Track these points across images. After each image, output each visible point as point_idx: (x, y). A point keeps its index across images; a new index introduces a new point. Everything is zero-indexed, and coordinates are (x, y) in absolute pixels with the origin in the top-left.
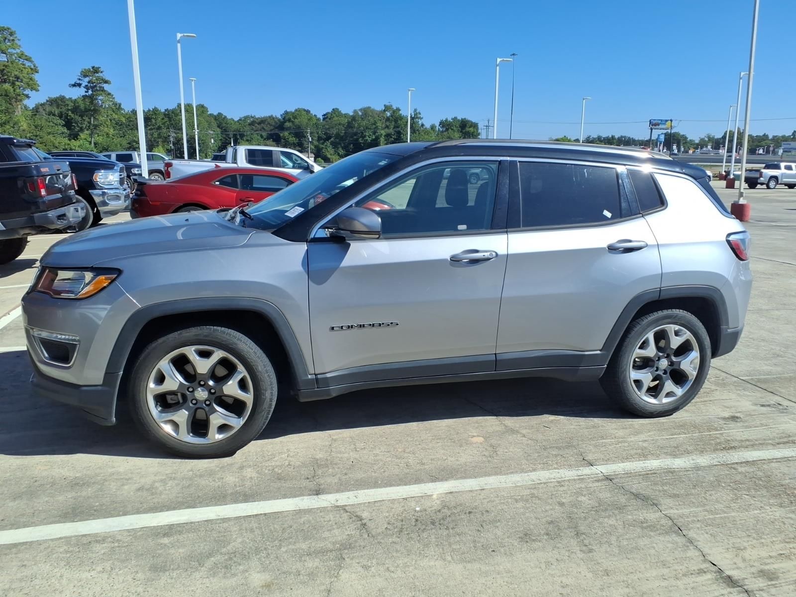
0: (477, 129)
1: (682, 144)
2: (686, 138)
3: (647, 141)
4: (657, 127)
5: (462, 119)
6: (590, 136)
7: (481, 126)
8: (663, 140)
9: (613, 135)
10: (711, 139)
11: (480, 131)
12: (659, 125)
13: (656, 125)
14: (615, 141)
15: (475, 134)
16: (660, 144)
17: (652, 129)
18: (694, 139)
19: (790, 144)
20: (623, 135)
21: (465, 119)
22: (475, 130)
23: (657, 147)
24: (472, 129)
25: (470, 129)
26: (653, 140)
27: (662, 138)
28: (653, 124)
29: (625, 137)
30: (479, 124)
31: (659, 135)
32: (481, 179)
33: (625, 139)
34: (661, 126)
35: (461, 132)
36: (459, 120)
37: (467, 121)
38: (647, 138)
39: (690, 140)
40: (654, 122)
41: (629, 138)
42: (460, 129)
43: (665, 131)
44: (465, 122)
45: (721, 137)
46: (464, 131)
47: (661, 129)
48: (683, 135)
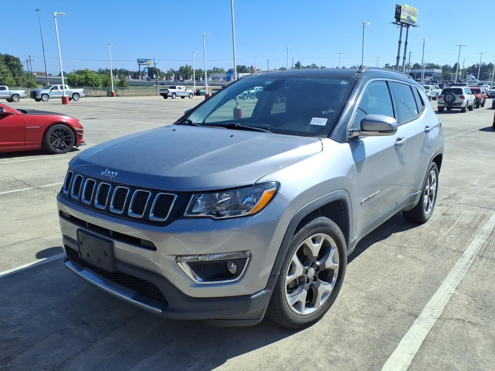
0: (20, 62)
1: (158, 74)
2: (159, 71)
3: (137, 72)
4: (142, 63)
5: (5, 54)
6: (101, 69)
7: (22, 60)
8: (147, 72)
9: (116, 68)
10: (173, 71)
11: (21, 64)
12: (143, 62)
13: (141, 62)
14: (117, 72)
15: (19, 65)
16: (146, 74)
17: (139, 65)
18: (164, 71)
19: (214, 75)
20: (122, 68)
21: (8, 54)
22: (18, 63)
23: (144, 76)
24: (15, 63)
25: (14, 62)
26: (141, 72)
27: (147, 70)
28: (140, 62)
29: (123, 70)
30: (20, 59)
31: (144, 69)
32: (50, 98)
33: (123, 71)
34: (144, 63)
35: (6, 64)
36: (3, 55)
37: (10, 56)
38: (138, 70)
39: (162, 72)
40: (140, 60)
41: (126, 70)
42: (5, 62)
43: (147, 66)
44: (7, 56)
45: (178, 70)
46: (9, 63)
47: (145, 65)
48: (158, 69)
